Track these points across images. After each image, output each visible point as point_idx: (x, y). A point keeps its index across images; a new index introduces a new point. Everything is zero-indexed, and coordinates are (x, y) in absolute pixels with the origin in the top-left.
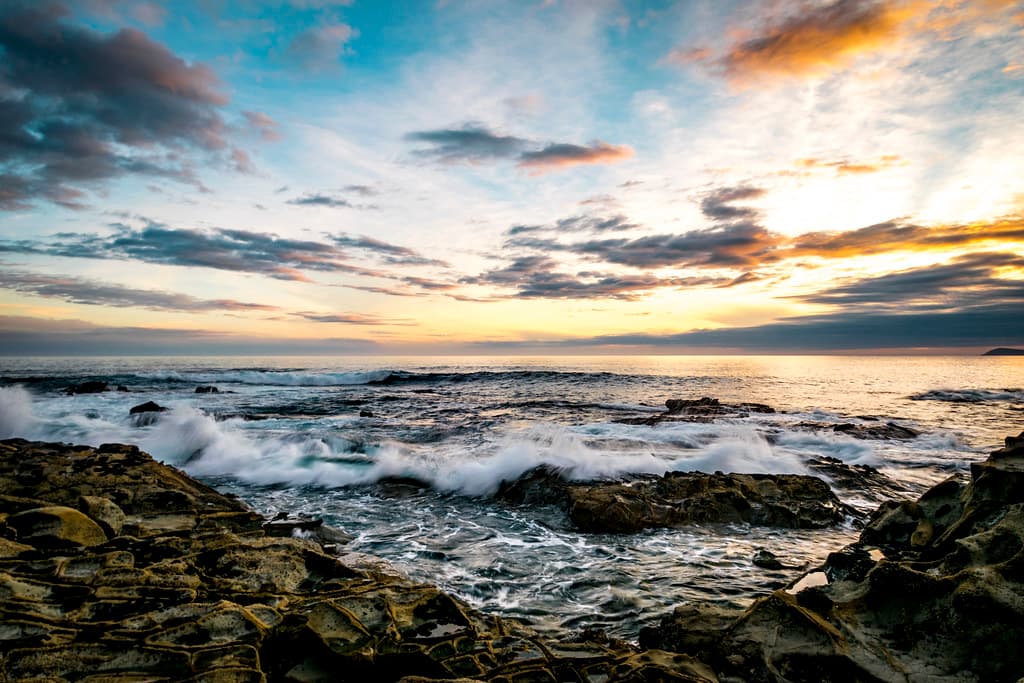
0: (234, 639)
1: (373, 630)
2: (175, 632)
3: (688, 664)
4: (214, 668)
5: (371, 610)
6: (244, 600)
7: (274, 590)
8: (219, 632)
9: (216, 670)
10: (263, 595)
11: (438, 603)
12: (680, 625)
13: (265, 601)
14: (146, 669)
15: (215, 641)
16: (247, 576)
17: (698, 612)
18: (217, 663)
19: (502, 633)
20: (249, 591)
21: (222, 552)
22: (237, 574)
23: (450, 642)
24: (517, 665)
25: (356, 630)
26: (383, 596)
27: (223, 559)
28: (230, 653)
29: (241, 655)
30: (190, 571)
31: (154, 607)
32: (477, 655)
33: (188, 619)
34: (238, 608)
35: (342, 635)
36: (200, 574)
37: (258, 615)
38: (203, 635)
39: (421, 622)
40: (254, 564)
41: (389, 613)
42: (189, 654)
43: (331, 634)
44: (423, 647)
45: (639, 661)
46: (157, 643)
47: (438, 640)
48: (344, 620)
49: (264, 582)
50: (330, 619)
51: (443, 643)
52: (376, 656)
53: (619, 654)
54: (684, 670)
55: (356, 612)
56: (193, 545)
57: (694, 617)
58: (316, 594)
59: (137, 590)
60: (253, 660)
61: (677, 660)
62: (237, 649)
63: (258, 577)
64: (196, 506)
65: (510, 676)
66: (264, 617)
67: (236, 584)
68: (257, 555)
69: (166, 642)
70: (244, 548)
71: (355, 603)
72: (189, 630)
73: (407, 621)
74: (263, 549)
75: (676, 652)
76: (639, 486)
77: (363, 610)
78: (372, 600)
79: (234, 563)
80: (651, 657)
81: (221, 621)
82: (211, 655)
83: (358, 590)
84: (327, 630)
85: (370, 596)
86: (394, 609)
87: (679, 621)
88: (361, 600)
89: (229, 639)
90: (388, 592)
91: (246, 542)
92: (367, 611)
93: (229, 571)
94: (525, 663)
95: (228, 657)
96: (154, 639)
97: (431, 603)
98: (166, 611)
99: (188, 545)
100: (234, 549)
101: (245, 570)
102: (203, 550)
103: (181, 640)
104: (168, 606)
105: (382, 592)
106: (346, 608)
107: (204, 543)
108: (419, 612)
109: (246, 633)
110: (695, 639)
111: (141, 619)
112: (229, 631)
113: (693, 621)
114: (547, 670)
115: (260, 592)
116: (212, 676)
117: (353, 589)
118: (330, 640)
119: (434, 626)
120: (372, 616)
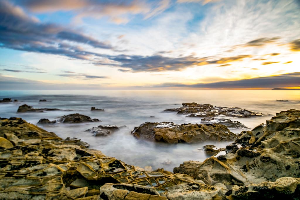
0: (54, 175)
1: (97, 171)
2: (36, 173)
3: (187, 177)
4: (48, 183)
5: (96, 165)
6: (57, 163)
7: (66, 160)
8: (50, 173)
9: (49, 184)
10: (63, 162)
11: (116, 162)
12: (185, 167)
13: (63, 163)
14: (28, 184)
15: (48, 175)
16: (58, 156)
17: (190, 163)
18: (49, 182)
19: (134, 170)
20: (59, 160)
21: (50, 149)
22: (55, 156)
23: (119, 173)
24: (139, 179)
25: (91, 171)
26: (99, 161)
27: (50, 152)
28: (53, 179)
29: (57, 179)
30: (40, 155)
31: (29, 166)
32: (127, 177)
33: (40, 169)
34: (55, 166)
35: (87, 172)
36: (43, 156)
37: (62, 167)
38: (45, 174)
39: (111, 168)
40: (60, 153)
41: (101, 166)
42: (41, 179)
43: (84, 172)
44: (111, 175)
45: (173, 177)
46: (30, 176)
47: (116, 173)
48: (88, 168)
49: (63, 158)
50: (83, 168)
51: (117, 174)
52: (98, 178)
53: (168, 175)
54: (186, 179)
55: (91, 166)
56: (41, 148)
57: (189, 164)
58: (79, 161)
59: (24, 161)
60: (60, 180)
61: (184, 176)
62: (55, 178)
63: (61, 157)
64: (41, 136)
65: (137, 182)
66: (63, 168)
67: (54, 159)
68: (61, 150)
69: (34, 176)
70: (57, 148)
71: (91, 163)
72: (40, 172)
73: (107, 168)
74: (62, 148)
75: (184, 174)
76: (174, 128)
77: (94, 165)
78: (96, 162)
79: (53, 152)
80: (176, 175)
81: (50, 170)
82: (47, 179)
83: (92, 159)
84: (82, 171)
85: (96, 161)
86: (103, 164)
87: (185, 165)
88: (93, 162)
89: (53, 175)
90: (101, 160)
91: (57, 146)
92: (95, 165)
93: (52, 155)
94: (141, 178)
95: (53, 180)
96: (30, 175)
97: (114, 163)
98: (33, 167)
99: (39, 148)
100: (53, 148)
101: (57, 154)
102: (44, 149)
103: (38, 175)
104: (33, 165)
105: (99, 160)
106: (88, 165)
107: (44, 147)
108: (110, 165)
109: (58, 173)
110: (189, 170)
111: (25, 170)
112: (53, 172)
113: (188, 165)
114: (148, 180)
115: (62, 161)
116: (48, 185)
117: (90, 159)
118: (84, 174)
119: (114, 169)
120: (96, 167)
